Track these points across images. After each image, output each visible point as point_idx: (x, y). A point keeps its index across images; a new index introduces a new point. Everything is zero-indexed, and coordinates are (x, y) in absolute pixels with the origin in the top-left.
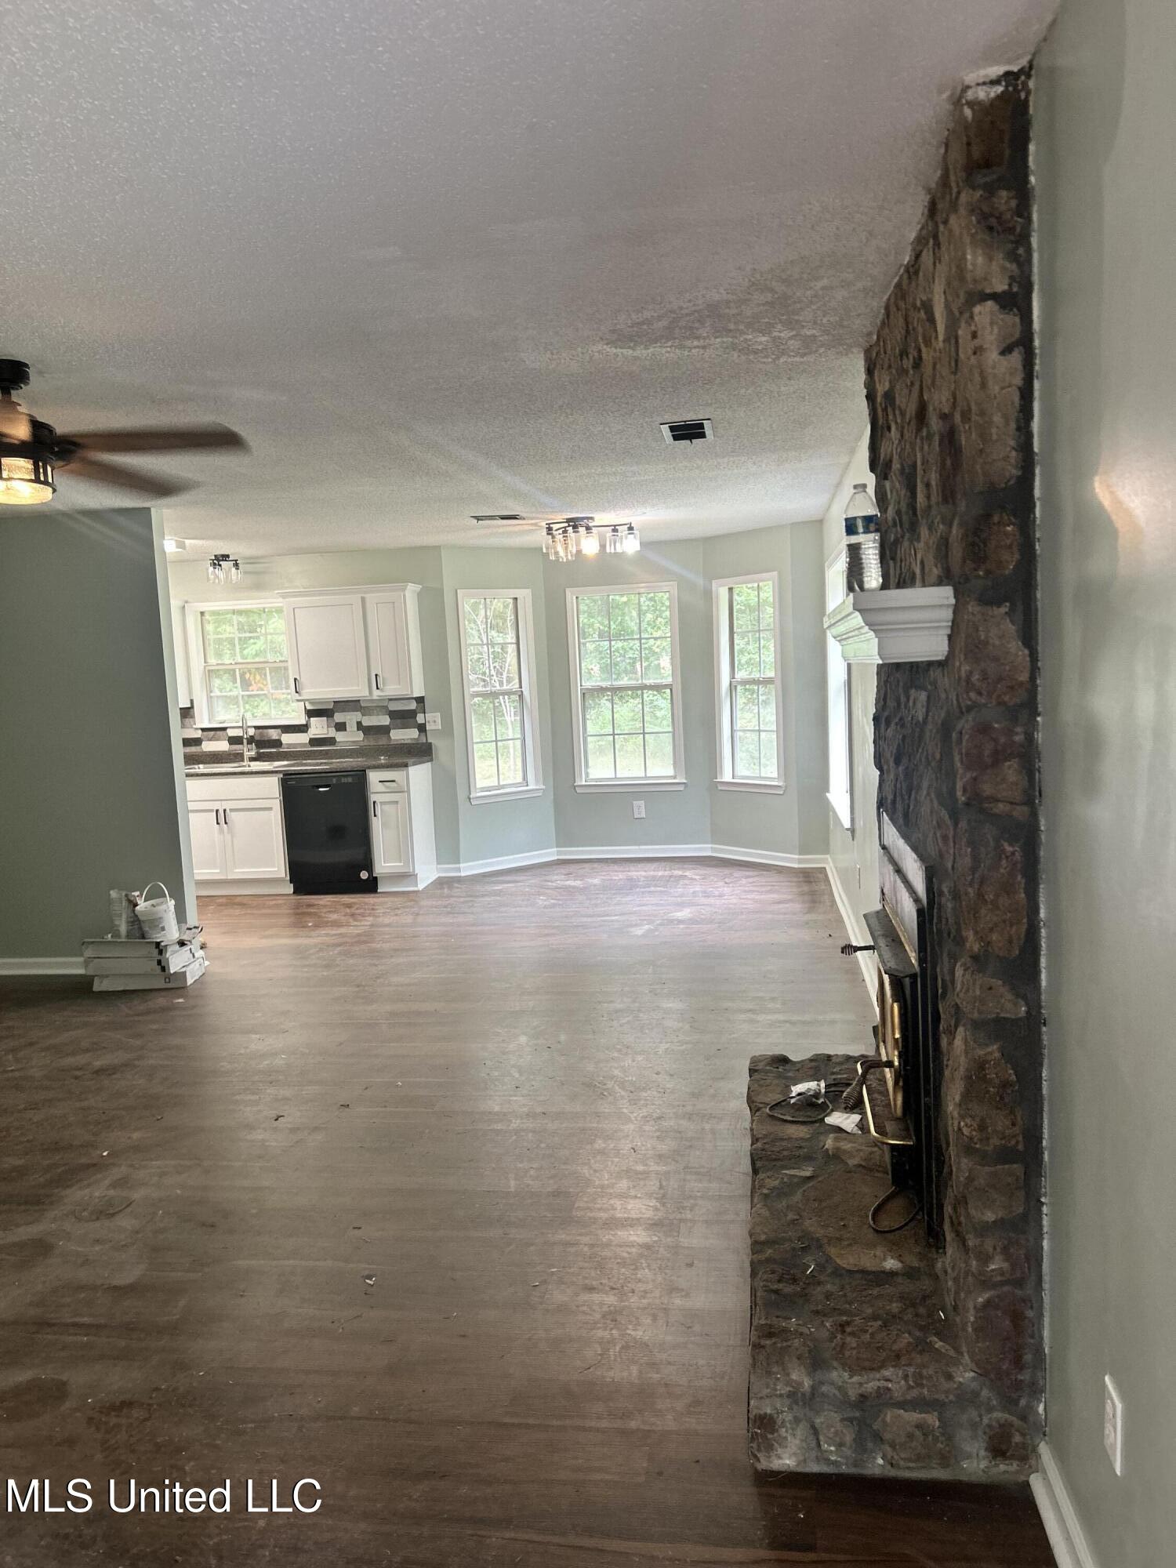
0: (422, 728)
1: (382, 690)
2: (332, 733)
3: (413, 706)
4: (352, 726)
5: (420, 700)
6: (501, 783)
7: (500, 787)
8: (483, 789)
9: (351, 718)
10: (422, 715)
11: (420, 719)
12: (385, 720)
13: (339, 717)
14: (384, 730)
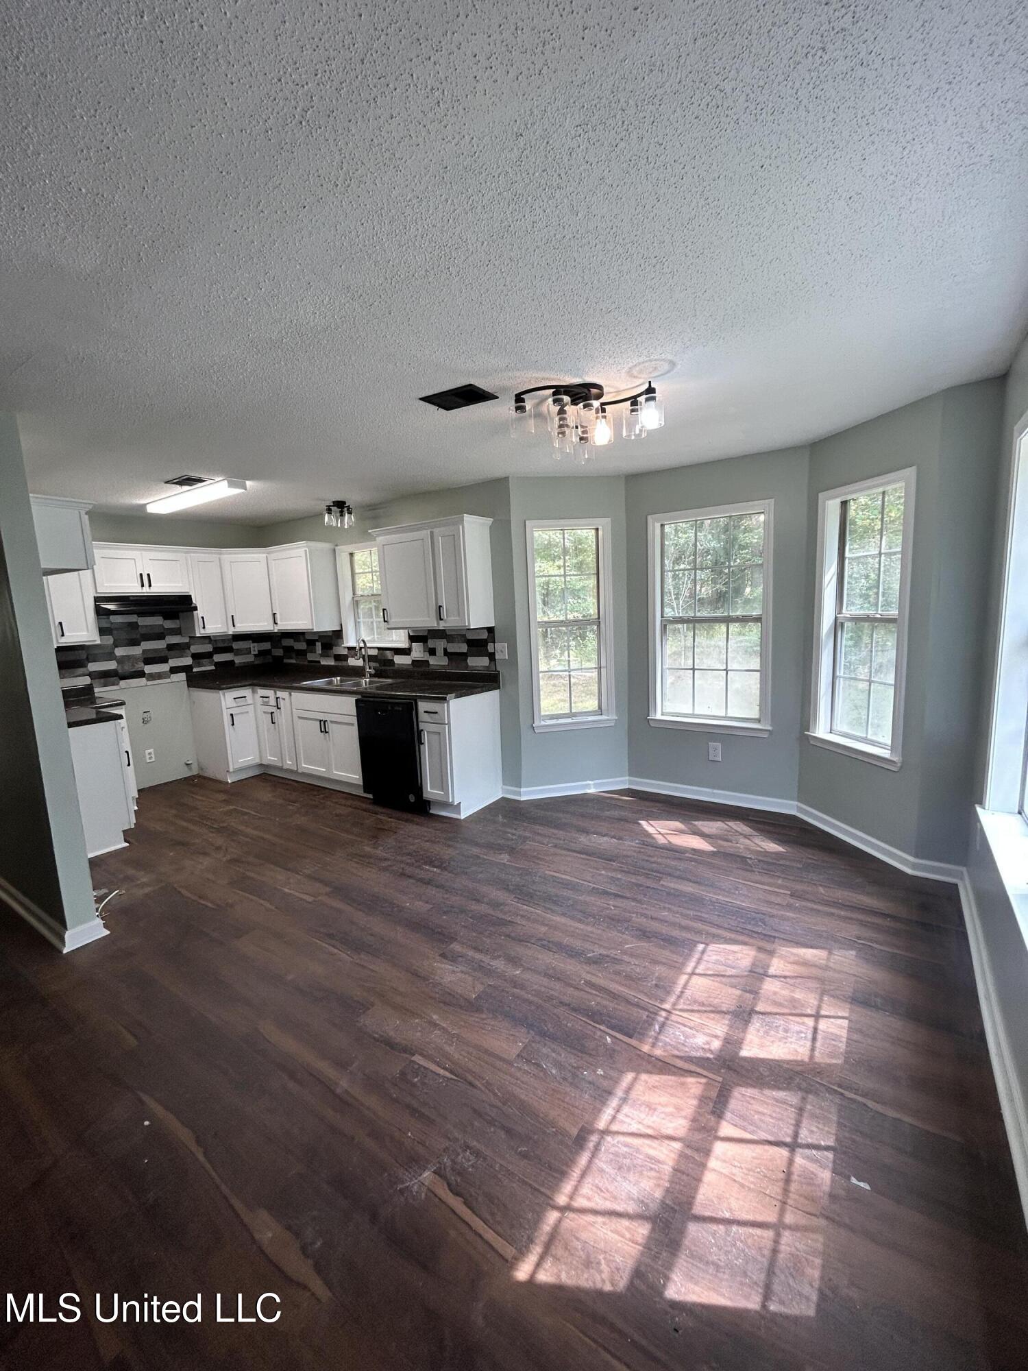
0: (492, 656)
1: (446, 621)
2: (426, 657)
3: (485, 636)
4: (440, 652)
5: (490, 630)
6: (573, 711)
7: (571, 715)
8: (552, 717)
9: (440, 645)
10: (492, 644)
11: (490, 648)
12: (463, 648)
13: (431, 644)
14: (463, 656)
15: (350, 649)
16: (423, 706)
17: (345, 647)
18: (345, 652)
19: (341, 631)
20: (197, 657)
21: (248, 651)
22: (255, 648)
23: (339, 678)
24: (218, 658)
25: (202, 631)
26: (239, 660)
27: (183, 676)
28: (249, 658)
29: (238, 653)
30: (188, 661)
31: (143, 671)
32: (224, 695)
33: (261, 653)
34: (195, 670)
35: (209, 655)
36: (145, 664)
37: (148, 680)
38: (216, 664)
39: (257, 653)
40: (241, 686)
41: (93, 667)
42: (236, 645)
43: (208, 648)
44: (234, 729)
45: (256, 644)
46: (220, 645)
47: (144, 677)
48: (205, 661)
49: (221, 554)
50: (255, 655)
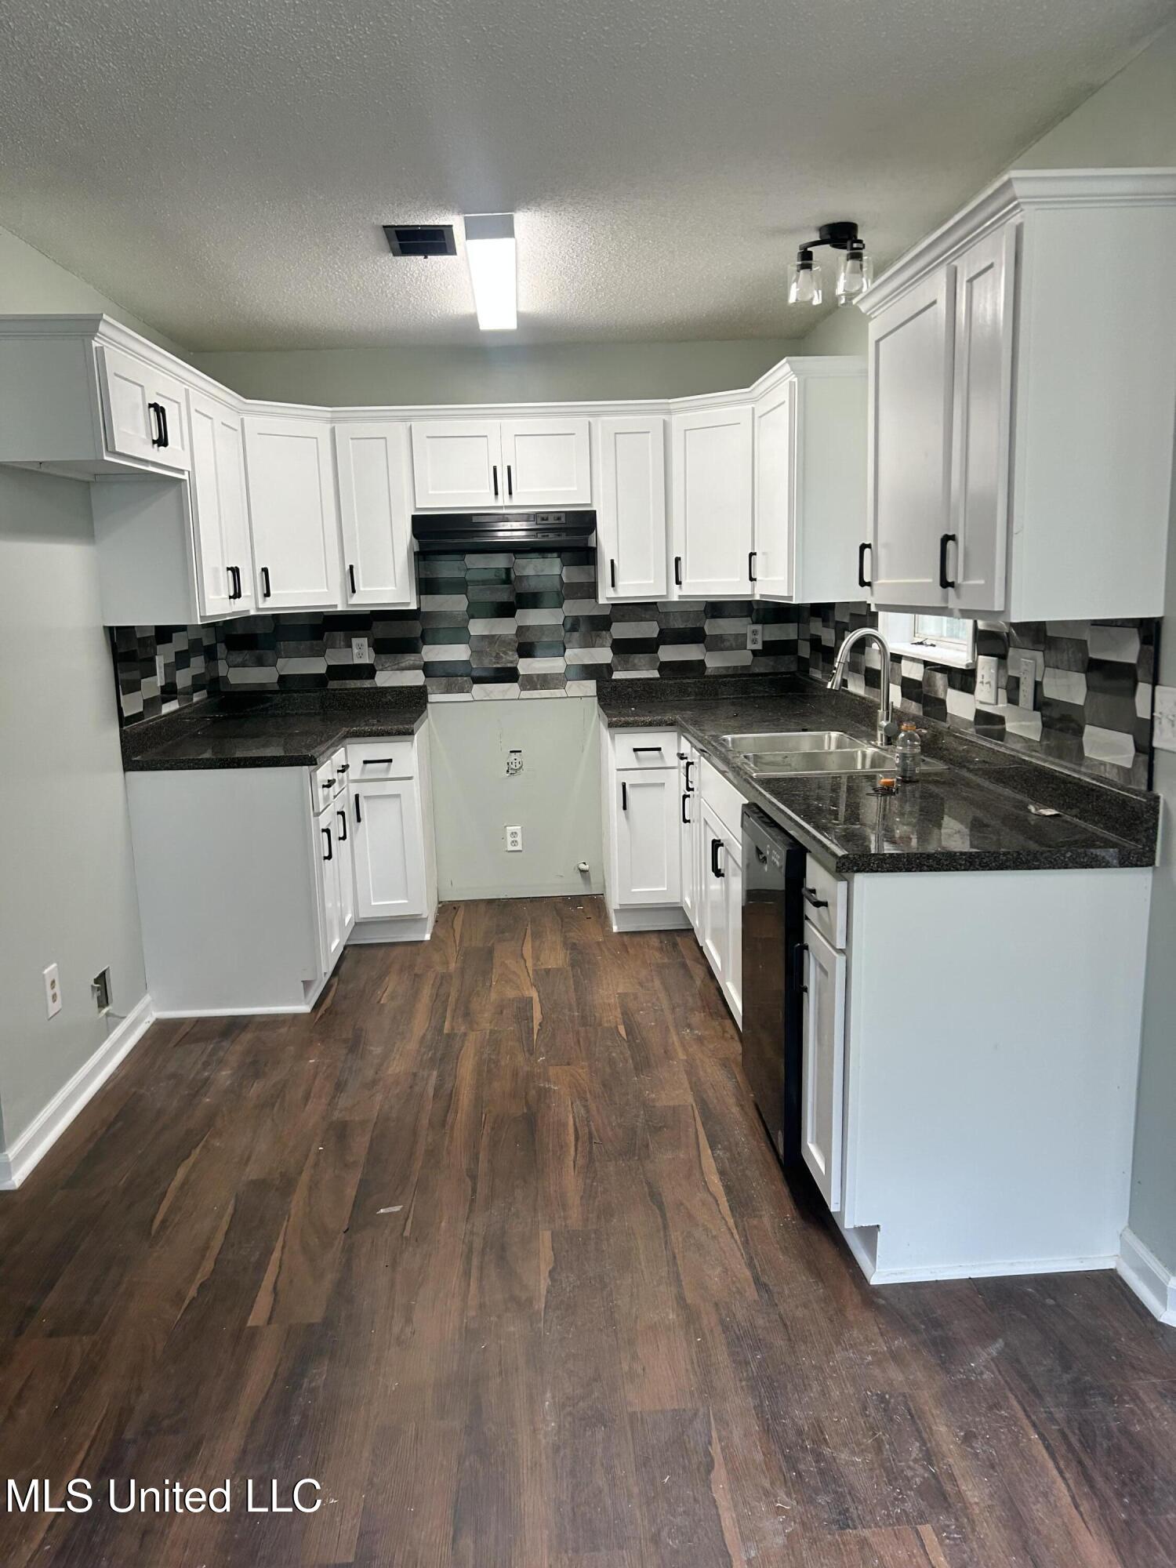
0: (1144, 737)
2: (1001, 705)
3: (1132, 651)
4: (1026, 693)
5: (1147, 632)
9: (1029, 671)
10: (1150, 688)
11: (1143, 700)
12: (1078, 690)
13: (1013, 663)
20: (623, 648)
21: (739, 643)
22: (757, 635)
24: (669, 653)
25: (610, 593)
26: (714, 662)
27: (590, 686)
28: (742, 658)
29: (716, 644)
30: (603, 655)
31: (515, 669)
32: (613, 738)
33: (770, 648)
34: (616, 675)
35: (646, 646)
36: (521, 656)
37: (523, 688)
38: (664, 667)
39: (759, 646)
40: (650, 724)
41: (434, 653)
42: (711, 627)
43: (649, 630)
44: (627, 817)
45: (759, 627)
46: (679, 624)
47: (515, 680)
48: (640, 659)
49: (669, 412)
50: (754, 652)
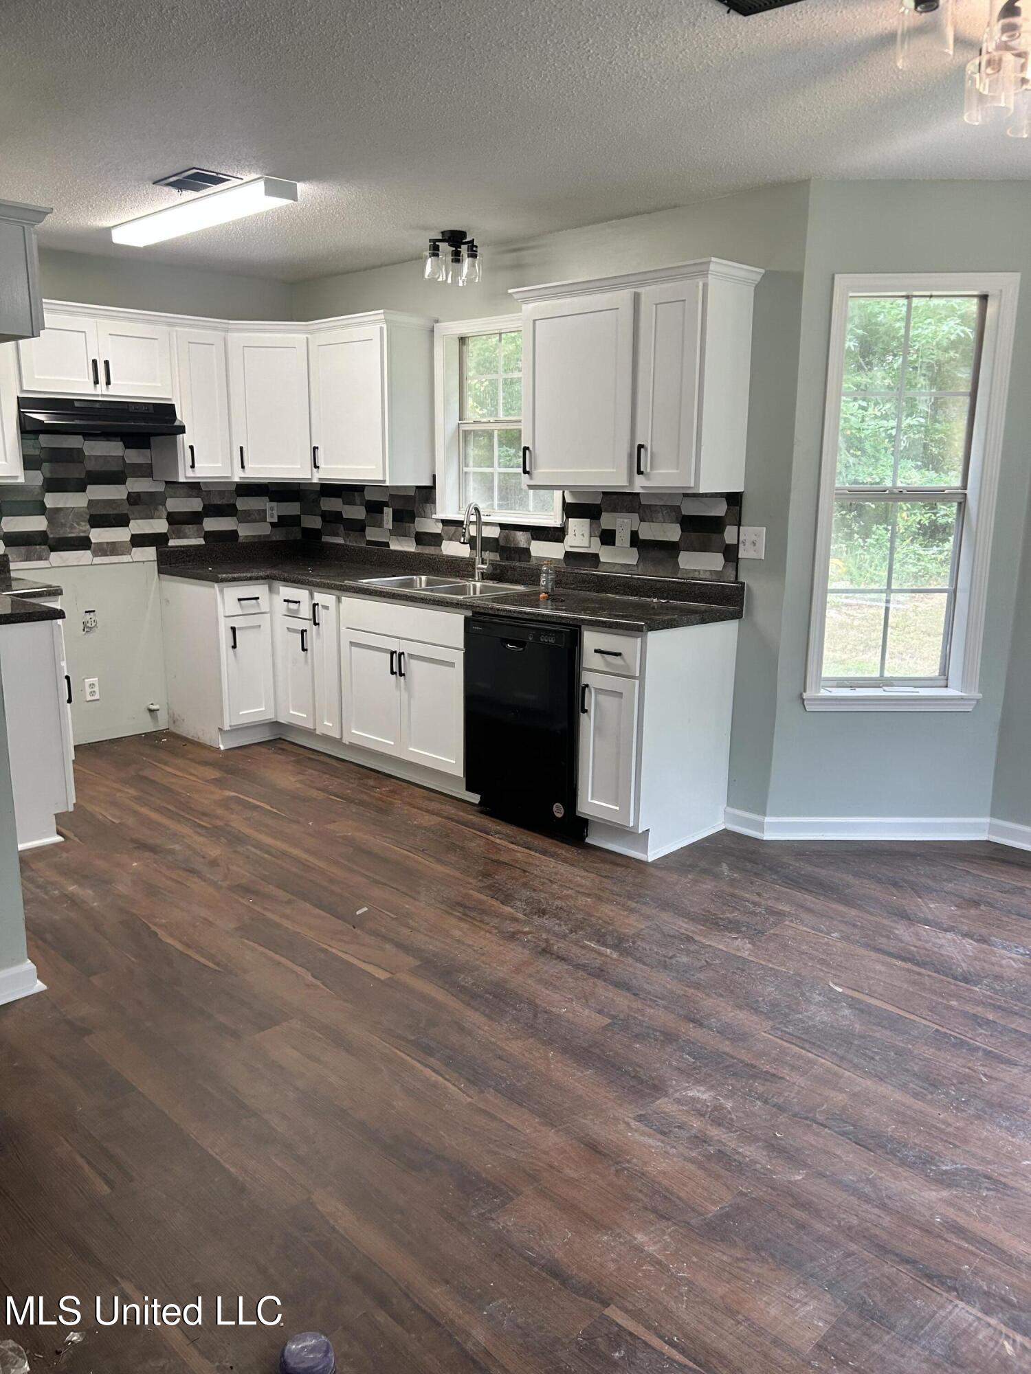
0: (731, 554)
1: (648, 476)
2: (595, 547)
3: (720, 510)
4: (623, 538)
5: (734, 499)
6: (887, 674)
7: (882, 682)
8: (841, 683)
9: (623, 524)
10: (736, 528)
11: (730, 535)
12: (673, 533)
13: (608, 520)
14: (670, 549)
15: (445, 522)
16: (591, 640)
17: (437, 520)
18: (438, 529)
19: (433, 488)
20: (174, 519)
21: (261, 516)
22: (273, 510)
23: (424, 578)
24: (211, 524)
25: (190, 473)
26: (245, 531)
27: (150, 553)
28: (263, 530)
29: (246, 517)
30: (159, 526)
31: (88, 539)
32: (221, 591)
33: (283, 522)
34: (172, 543)
35: (195, 518)
36: (93, 526)
37: (95, 555)
38: (208, 535)
39: (275, 520)
40: (251, 579)
41: (10, 524)
42: (242, 504)
43: (196, 505)
44: (235, 655)
45: (274, 504)
46: (217, 501)
47: (89, 548)
48: (188, 529)
49: (227, 330)
50: (273, 525)
